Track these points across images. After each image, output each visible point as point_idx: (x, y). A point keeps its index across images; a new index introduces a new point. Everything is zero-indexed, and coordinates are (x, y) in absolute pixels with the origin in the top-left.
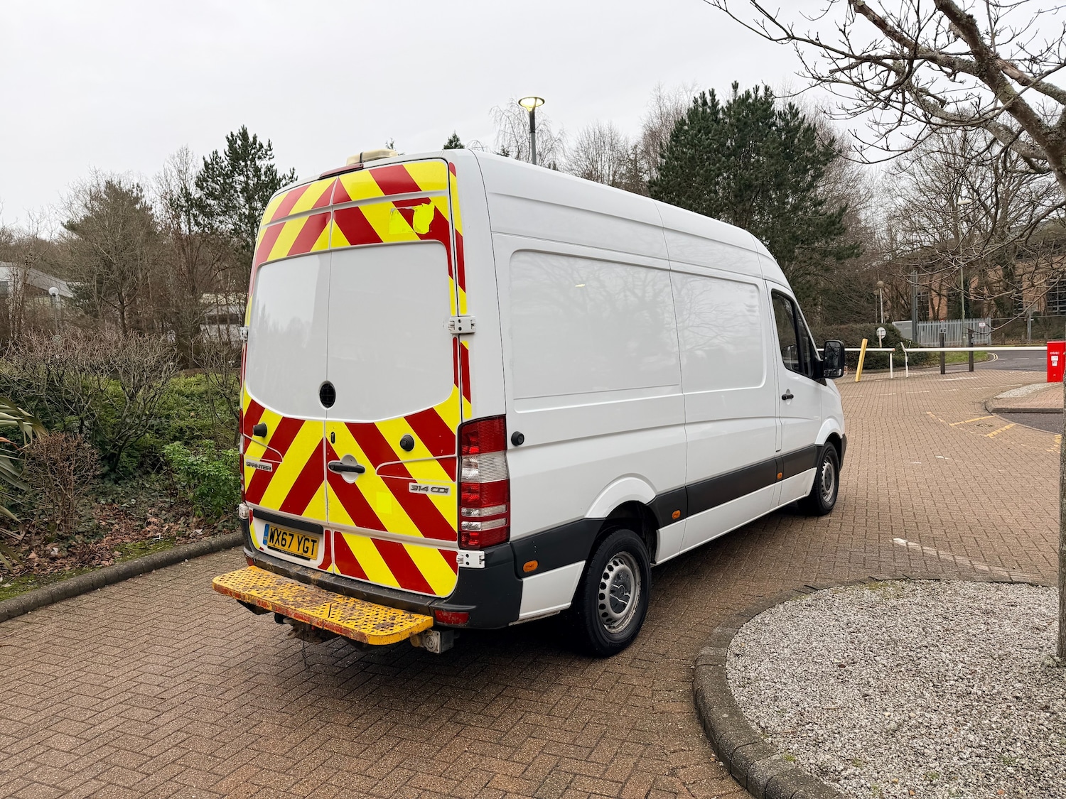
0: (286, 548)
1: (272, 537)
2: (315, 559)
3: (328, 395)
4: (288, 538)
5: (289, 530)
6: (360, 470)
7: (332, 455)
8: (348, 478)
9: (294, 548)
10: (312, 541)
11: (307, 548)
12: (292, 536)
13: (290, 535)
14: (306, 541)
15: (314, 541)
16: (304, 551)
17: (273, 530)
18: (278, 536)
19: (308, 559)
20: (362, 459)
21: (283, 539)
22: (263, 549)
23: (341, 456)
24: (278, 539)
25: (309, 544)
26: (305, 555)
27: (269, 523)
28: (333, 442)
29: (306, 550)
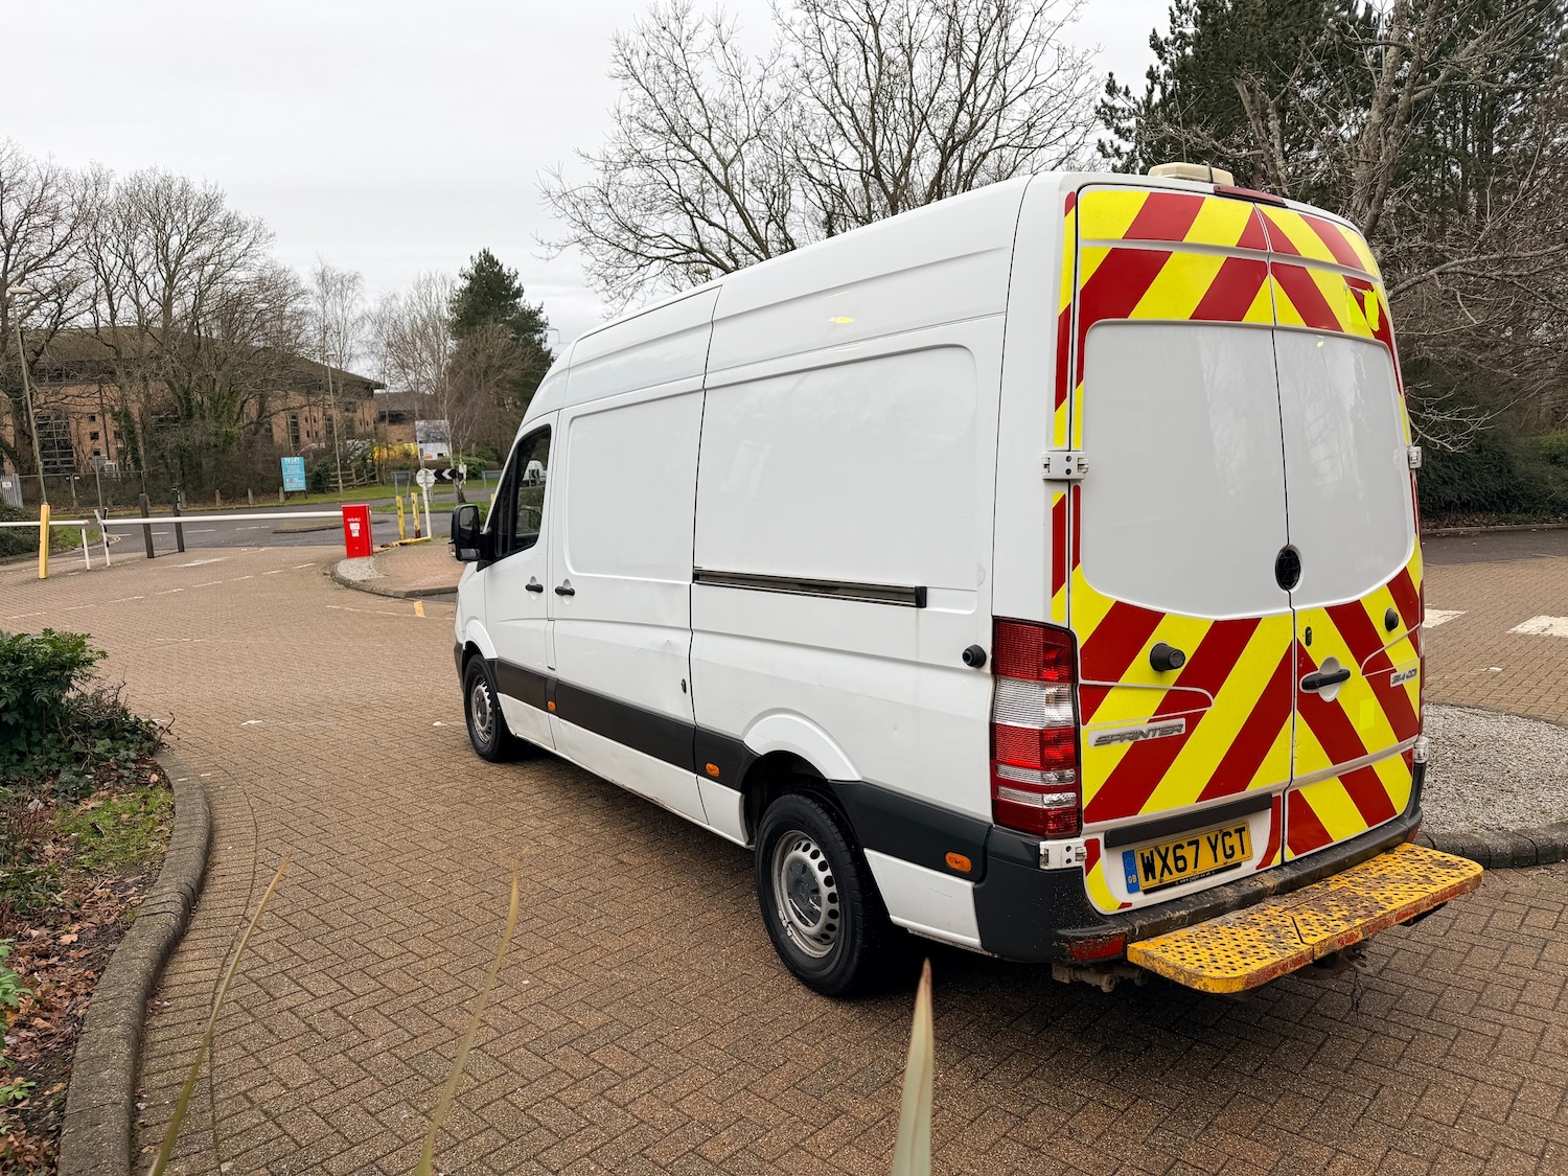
0: (1190, 871)
1: (1149, 869)
2: (1250, 858)
3: (1288, 568)
4: (1188, 852)
5: (1183, 838)
6: (1343, 676)
7: (1307, 664)
8: (1328, 694)
9: (1207, 861)
10: (1236, 831)
11: (1232, 848)
12: (1196, 843)
13: (1190, 844)
14: (1227, 838)
15: (1240, 831)
16: (1228, 857)
17: (1147, 854)
18: (1164, 859)
19: (1238, 865)
20: (1347, 660)
21: (1177, 859)
22: (1130, 905)
23: (1319, 665)
24: (1165, 866)
25: (1234, 840)
26: (1231, 861)
27: (1128, 848)
28: (1308, 643)
29: (1229, 852)
